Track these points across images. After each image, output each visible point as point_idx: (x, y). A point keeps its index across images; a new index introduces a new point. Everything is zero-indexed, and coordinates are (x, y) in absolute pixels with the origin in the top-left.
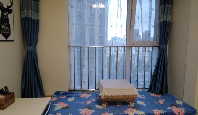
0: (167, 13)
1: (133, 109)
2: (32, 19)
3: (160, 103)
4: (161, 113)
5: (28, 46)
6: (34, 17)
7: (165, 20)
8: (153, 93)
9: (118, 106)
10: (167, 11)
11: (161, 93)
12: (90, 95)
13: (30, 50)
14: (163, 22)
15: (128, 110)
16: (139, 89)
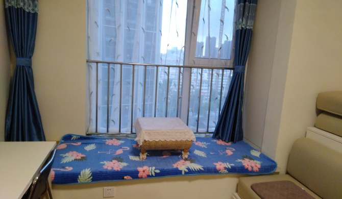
0: (248, 17)
1: (187, 162)
2: (24, 11)
3: (227, 154)
4: (227, 167)
5: (17, 57)
6: (28, 8)
7: (243, 27)
8: (221, 140)
9: (164, 157)
10: (248, 13)
11: (232, 139)
12: (123, 142)
13: (21, 65)
14: (241, 31)
15: (179, 162)
16: (200, 133)
